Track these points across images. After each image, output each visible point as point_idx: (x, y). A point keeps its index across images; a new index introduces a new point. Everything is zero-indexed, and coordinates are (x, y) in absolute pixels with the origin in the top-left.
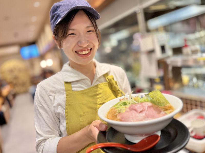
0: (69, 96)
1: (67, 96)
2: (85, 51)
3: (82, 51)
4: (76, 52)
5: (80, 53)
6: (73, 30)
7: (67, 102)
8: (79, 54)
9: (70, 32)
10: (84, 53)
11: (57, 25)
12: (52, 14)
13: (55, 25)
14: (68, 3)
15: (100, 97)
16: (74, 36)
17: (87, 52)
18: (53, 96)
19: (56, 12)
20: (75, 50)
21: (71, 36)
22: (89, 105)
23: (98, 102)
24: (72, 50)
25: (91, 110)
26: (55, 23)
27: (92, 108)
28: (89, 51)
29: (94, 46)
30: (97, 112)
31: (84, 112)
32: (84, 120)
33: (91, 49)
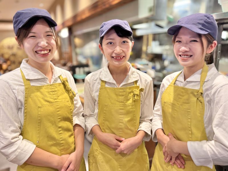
0: (27, 90)
1: (26, 90)
2: (44, 50)
3: (41, 51)
4: (36, 52)
5: (40, 53)
6: (34, 33)
7: (26, 95)
9: (31, 35)
10: (43, 52)
11: (19, 28)
12: (15, 19)
13: (18, 29)
15: (56, 94)
16: (35, 39)
17: (46, 52)
18: (16, 90)
19: (19, 18)
20: (35, 50)
21: (32, 38)
22: (46, 99)
23: (54, 97)
24: (33, 50)
25: (48, 103)
26: (18, 26)
27: (48, 102)
28: (48, 51)
29: (52, 48)
30: (52, 105)
31: (42, 104)
32: (42, 110)
33: (50, 50)
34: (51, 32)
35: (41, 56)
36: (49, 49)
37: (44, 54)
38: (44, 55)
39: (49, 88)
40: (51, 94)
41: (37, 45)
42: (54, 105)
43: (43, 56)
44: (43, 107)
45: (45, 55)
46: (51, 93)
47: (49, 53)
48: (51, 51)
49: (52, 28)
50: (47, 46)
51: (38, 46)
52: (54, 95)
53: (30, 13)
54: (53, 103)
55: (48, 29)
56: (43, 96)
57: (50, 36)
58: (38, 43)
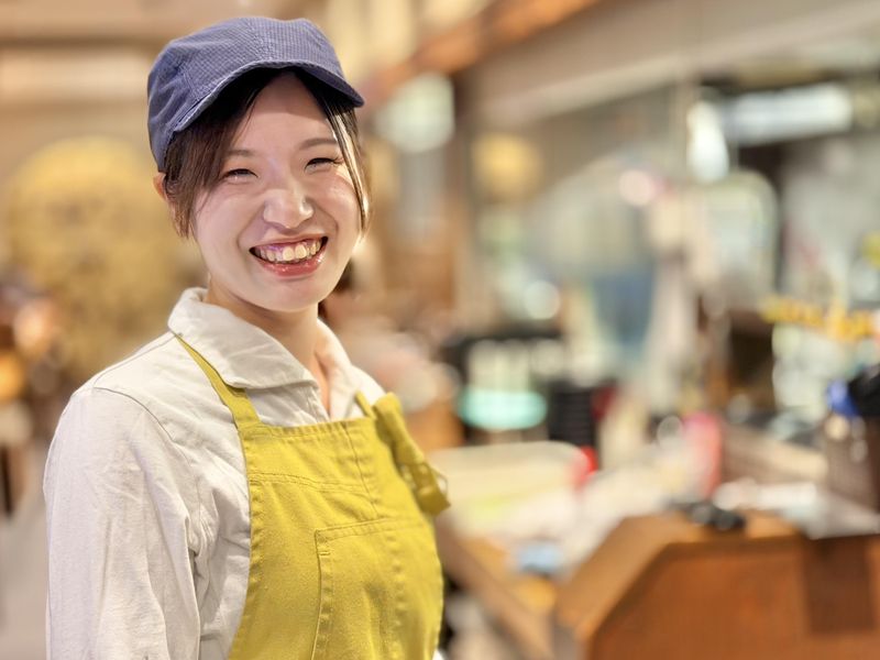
2: (293, 244)
3: (280, 245)
4: (253, 251)
5: (270, 256)
6: (246, 153)
7: (253, 468)
8: (267, 260)
9: (234, 163)
10: (287, 254)
11: (175, 133)
12: (158, 86)
13: (171, 137)
14: (226, 42)
16: (249, 183)
17: (302, 251)
19: (177, 80)
20: (249, 242)
21: (236, 179)
22: (338, 496)
23: (367, 491)
24: (238, 243)
25: (351, 521)
26: (169, 124)
27: (350, 512)
28: (315, 247)
29: (337, 227)
30: (371, 533)
31: (329, 525)
32: (334, 556)
33: (324, 241)
34: (333, 142)
35: (282, 274)
36: (319, 231)
37: (291, 263)
38: (293, 267)
39: (339, 438)
40: (353, 475)
41: (257, 217)
42: (376, 531)
43: (287, 273)
44: (336, 537)
45: (298, 268)
46: (353, 467)
47: (322, 257)
48: (329, 243)
49: (338, 118)
50: (308, 221)
51: (265, 222)
52: (366, 480)
53: (227, 51)
54: (372, 519)
55: (314, 127)
56: (322, 480)
57: (326, 165)
58: (263, 207)
